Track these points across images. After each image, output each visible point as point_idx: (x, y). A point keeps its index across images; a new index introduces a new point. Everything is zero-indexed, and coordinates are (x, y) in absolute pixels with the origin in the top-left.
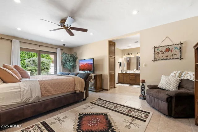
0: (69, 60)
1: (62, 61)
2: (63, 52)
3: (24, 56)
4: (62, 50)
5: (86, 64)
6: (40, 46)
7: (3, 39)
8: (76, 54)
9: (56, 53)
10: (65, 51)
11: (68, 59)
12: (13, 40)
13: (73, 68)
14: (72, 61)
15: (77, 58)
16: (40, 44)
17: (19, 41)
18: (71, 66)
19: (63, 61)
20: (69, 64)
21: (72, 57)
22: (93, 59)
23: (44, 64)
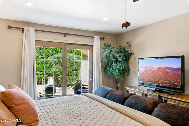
0: (117, 59)
1: (102, 61)
2: (104, 42)
3: (48, 51)
4: (102, 39)
5: (159, 68)
6: (65, 35)
7: (12, 27)
8: (130, 46)
9: (92, 46)
10: (108, 41)
11: (114, 57)
12: (26, 28)
13: (123, 74)
14: (122, 60)
15: (131, 54)
16: (65, 32)
17: (34, 29)
18: (119, 70)
19: (105, 60)
20: (116, 68)
21: (121, 52)
22: (183, 58)
23: (72, 64)
